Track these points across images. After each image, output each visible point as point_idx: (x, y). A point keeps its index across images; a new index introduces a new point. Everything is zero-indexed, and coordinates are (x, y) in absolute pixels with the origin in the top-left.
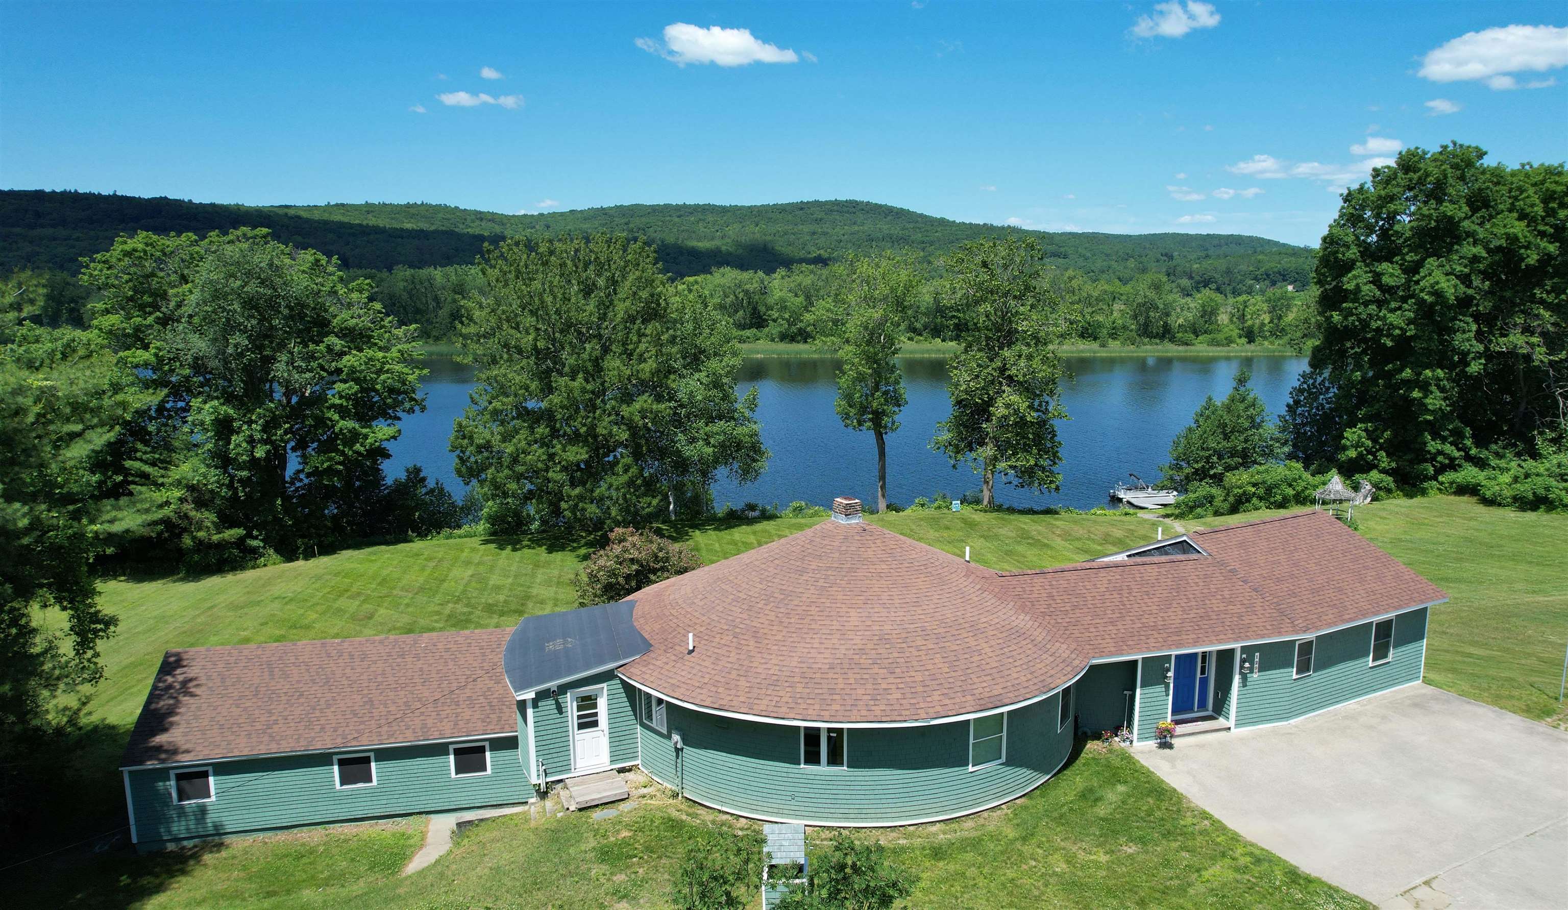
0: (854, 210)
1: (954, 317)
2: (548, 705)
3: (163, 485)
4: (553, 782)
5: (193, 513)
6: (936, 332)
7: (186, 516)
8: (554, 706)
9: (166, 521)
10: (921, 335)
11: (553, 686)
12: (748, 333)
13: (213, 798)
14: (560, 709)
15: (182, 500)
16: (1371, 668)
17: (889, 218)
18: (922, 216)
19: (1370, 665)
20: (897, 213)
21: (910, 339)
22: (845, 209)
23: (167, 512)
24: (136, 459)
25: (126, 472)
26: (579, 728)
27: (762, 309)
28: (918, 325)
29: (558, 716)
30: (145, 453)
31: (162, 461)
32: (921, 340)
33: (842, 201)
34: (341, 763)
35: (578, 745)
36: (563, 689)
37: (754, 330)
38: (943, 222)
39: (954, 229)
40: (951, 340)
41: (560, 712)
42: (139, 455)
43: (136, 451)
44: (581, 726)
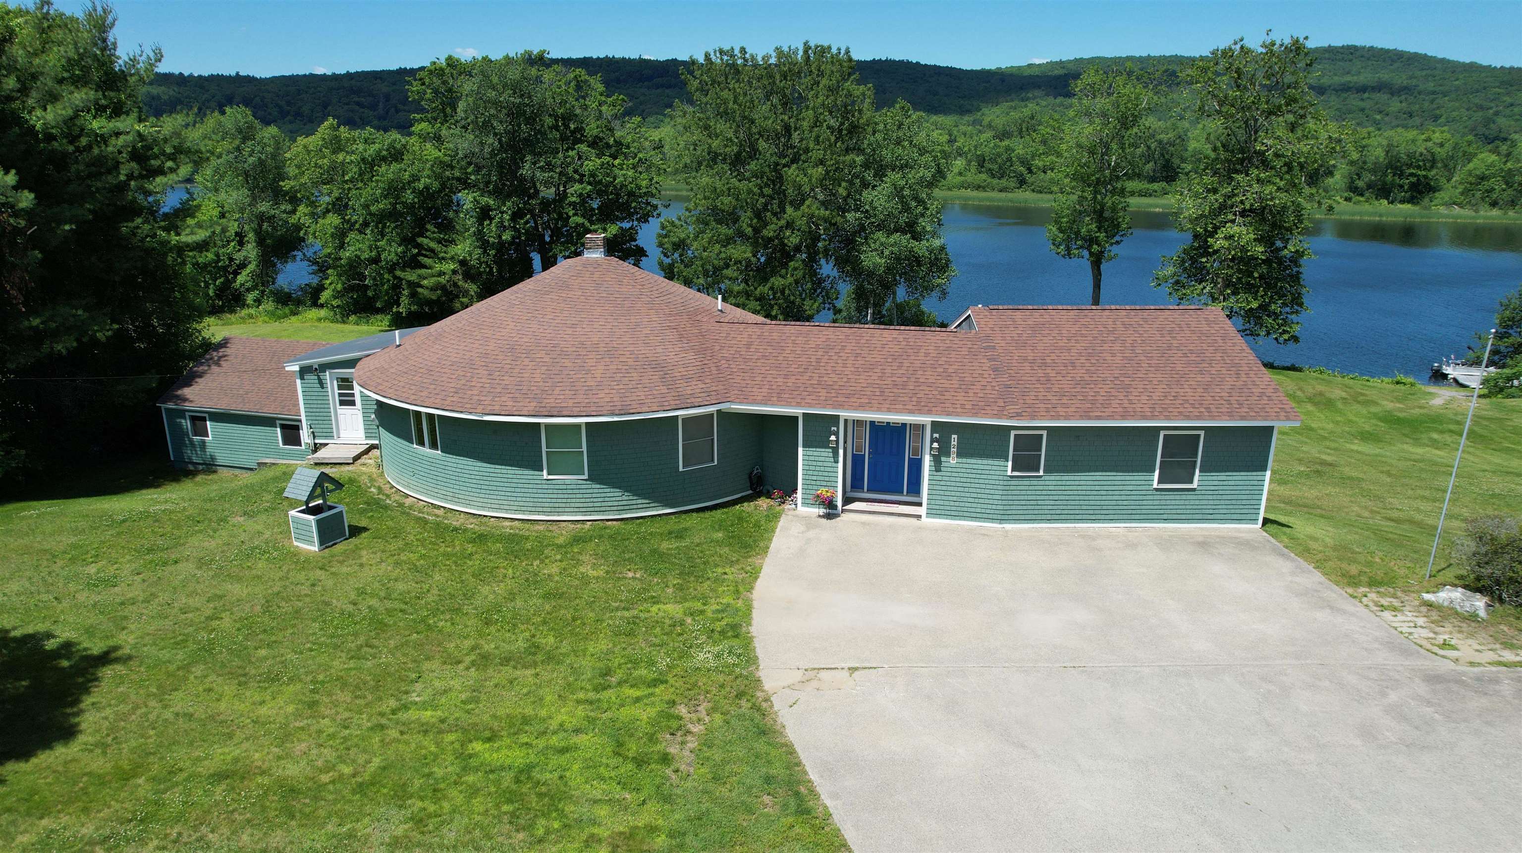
0: (1350, 57)
1: (1412, 175)
2: (311, 378)
3: (443, 258)
4: (321, 444)
5: (460, 283)
6: (1384, 191)
7: (455, 285)
8: (317, 381)
9: (443, 288)
10: (1362, 195)
11: (315, 363)
12: (1156, 186)
13: (210, 438)
14: (321, 384)
15: (454, 272)
16: (1157, 490)
17: (1396, 65)
18: (1443, 61)
19: (1155, 486)
20: (1409, 59)
21: (1348, 199)
22: (1340, 56)
23: (442, 280)
24: (426, 237)
25: (419, 246)
26: (341, 405)
27: (1176, 161)
28: (1360, 184)
29: (321, 389)
30: (434, 233)
31: (446, 241)
32: (1359, 202)
33: (1336, 48)
34: (283, 427)
35: (341, 418)
36: (324, 367)
37: (1164, 184)
38: (1472, 68)
39: (1483, 75)
40: (1402, 202)
41: (323, 388)
42: (428, 234)
43: (427, 230)
44: (342, 403)
